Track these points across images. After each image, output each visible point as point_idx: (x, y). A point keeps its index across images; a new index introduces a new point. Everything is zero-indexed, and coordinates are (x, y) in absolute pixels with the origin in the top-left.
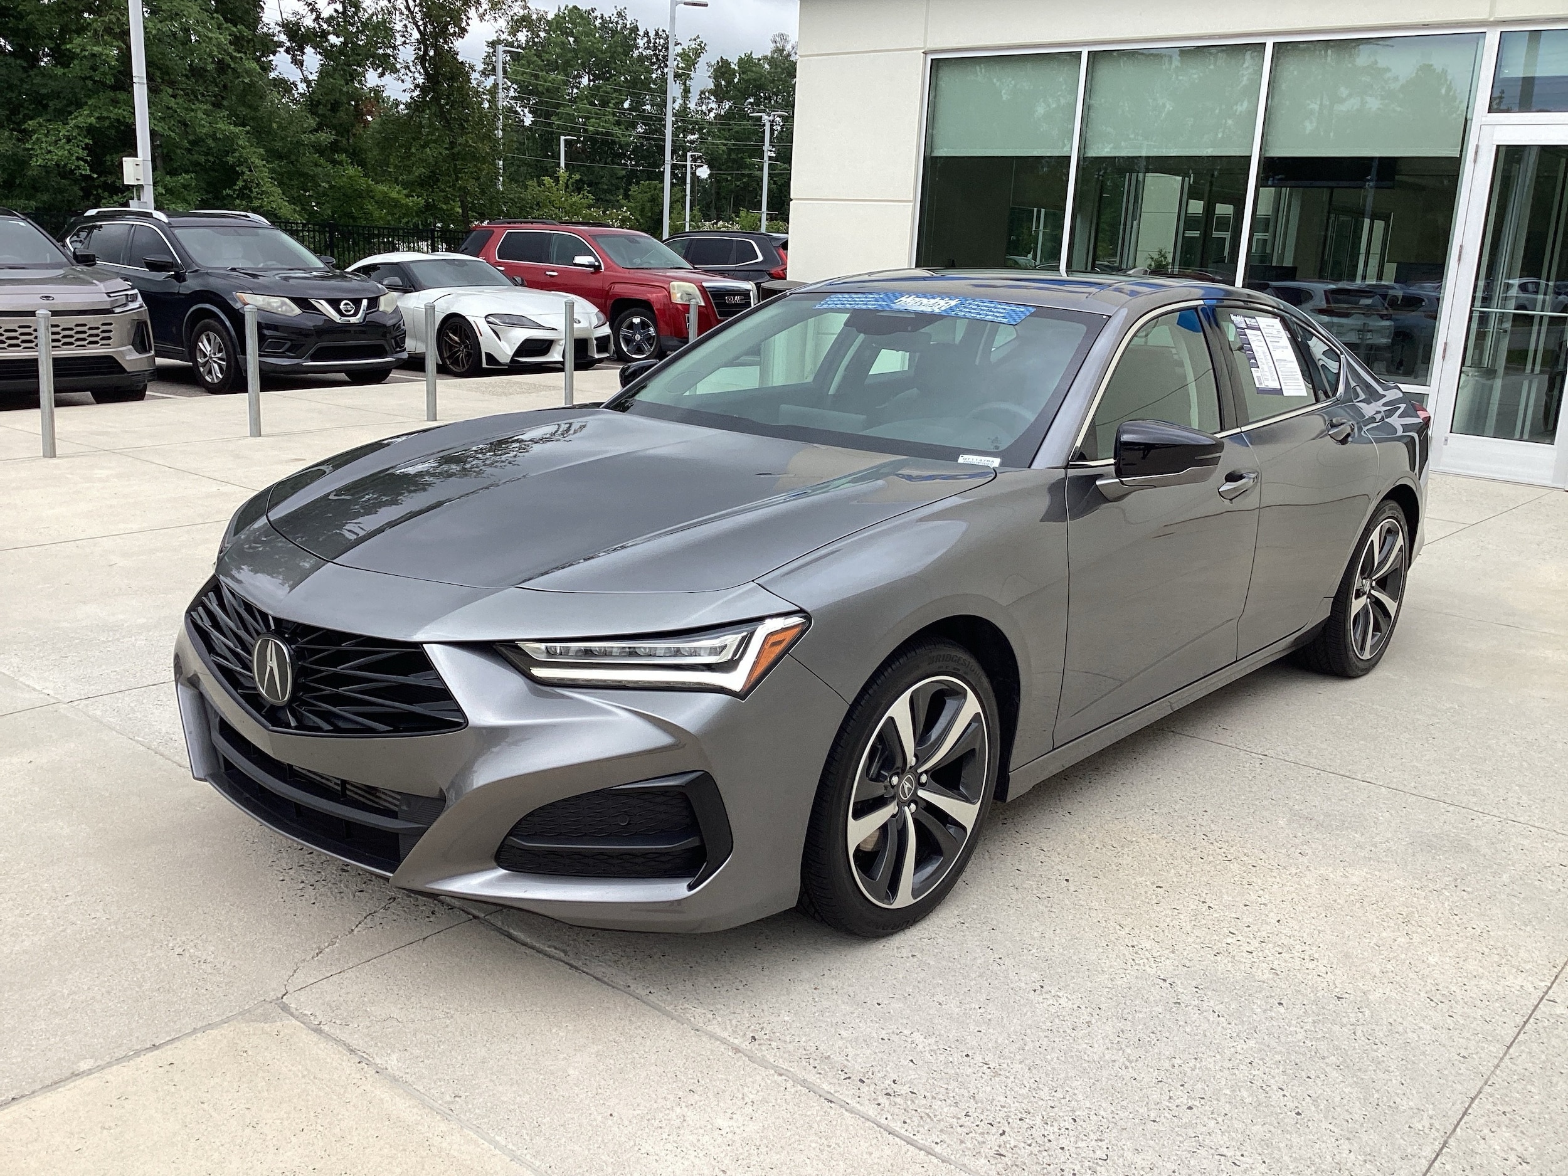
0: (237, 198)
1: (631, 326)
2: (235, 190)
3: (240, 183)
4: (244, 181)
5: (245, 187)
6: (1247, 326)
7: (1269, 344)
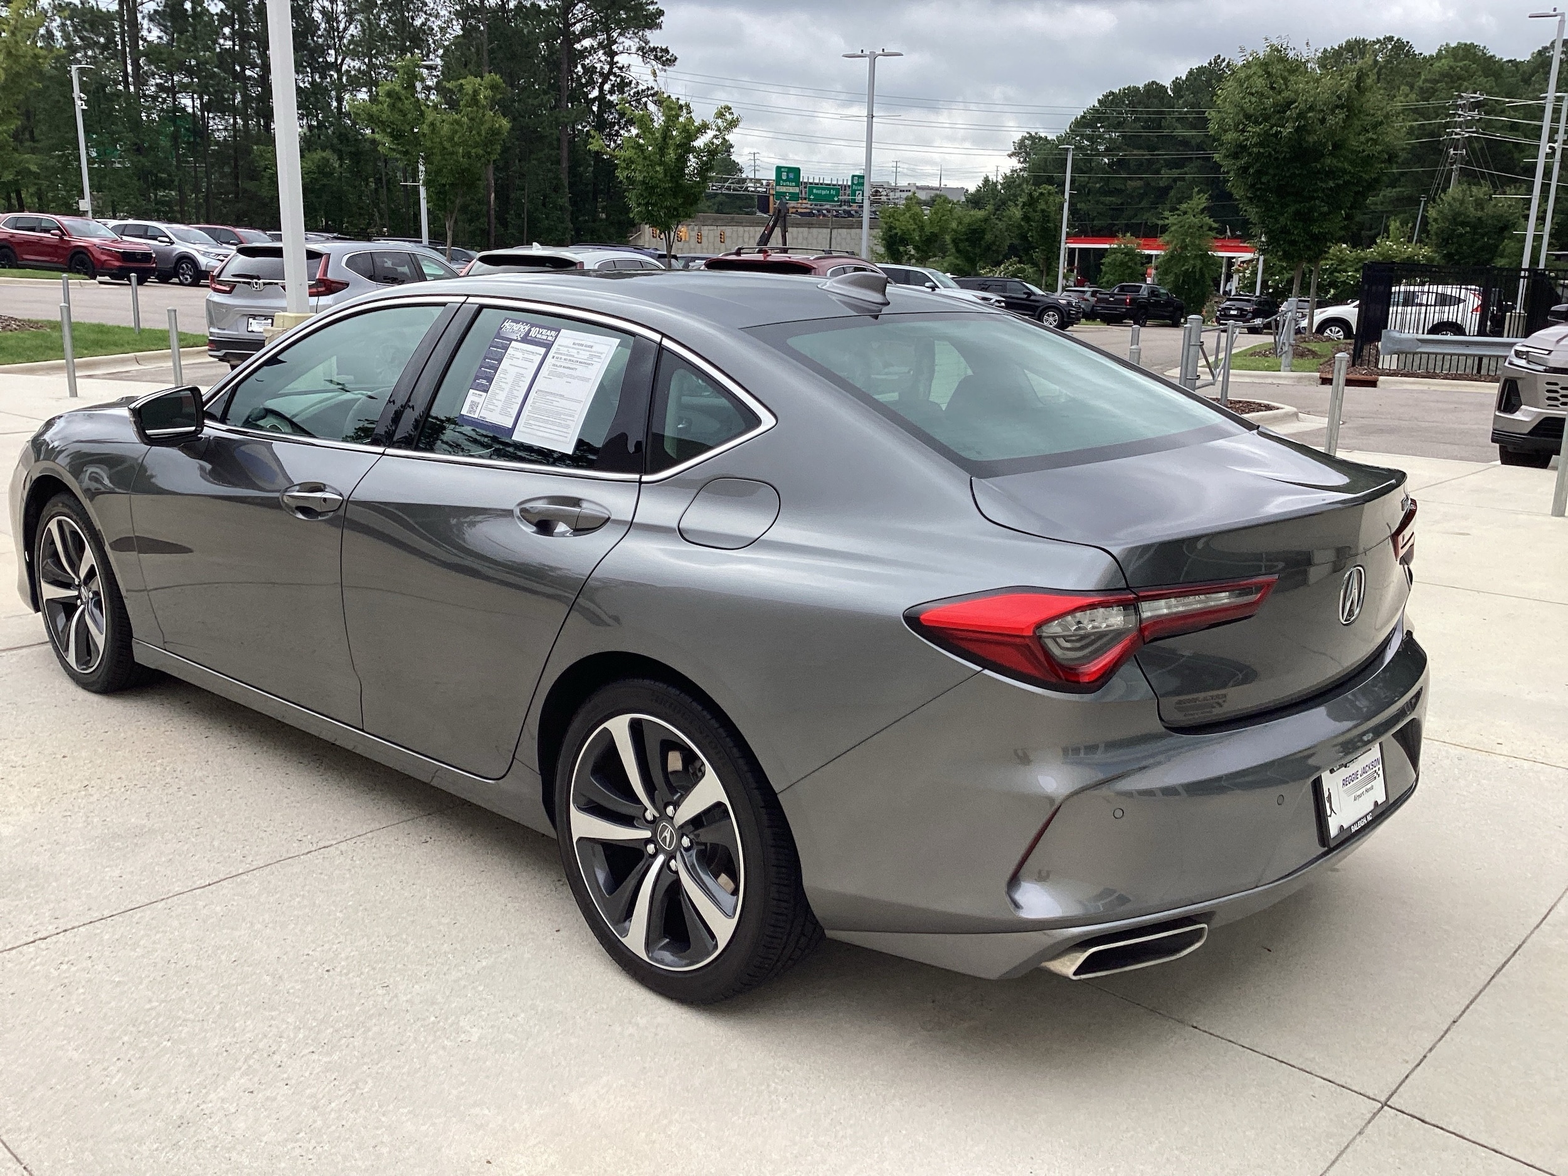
6: (526, 339)
7: (547, 368)
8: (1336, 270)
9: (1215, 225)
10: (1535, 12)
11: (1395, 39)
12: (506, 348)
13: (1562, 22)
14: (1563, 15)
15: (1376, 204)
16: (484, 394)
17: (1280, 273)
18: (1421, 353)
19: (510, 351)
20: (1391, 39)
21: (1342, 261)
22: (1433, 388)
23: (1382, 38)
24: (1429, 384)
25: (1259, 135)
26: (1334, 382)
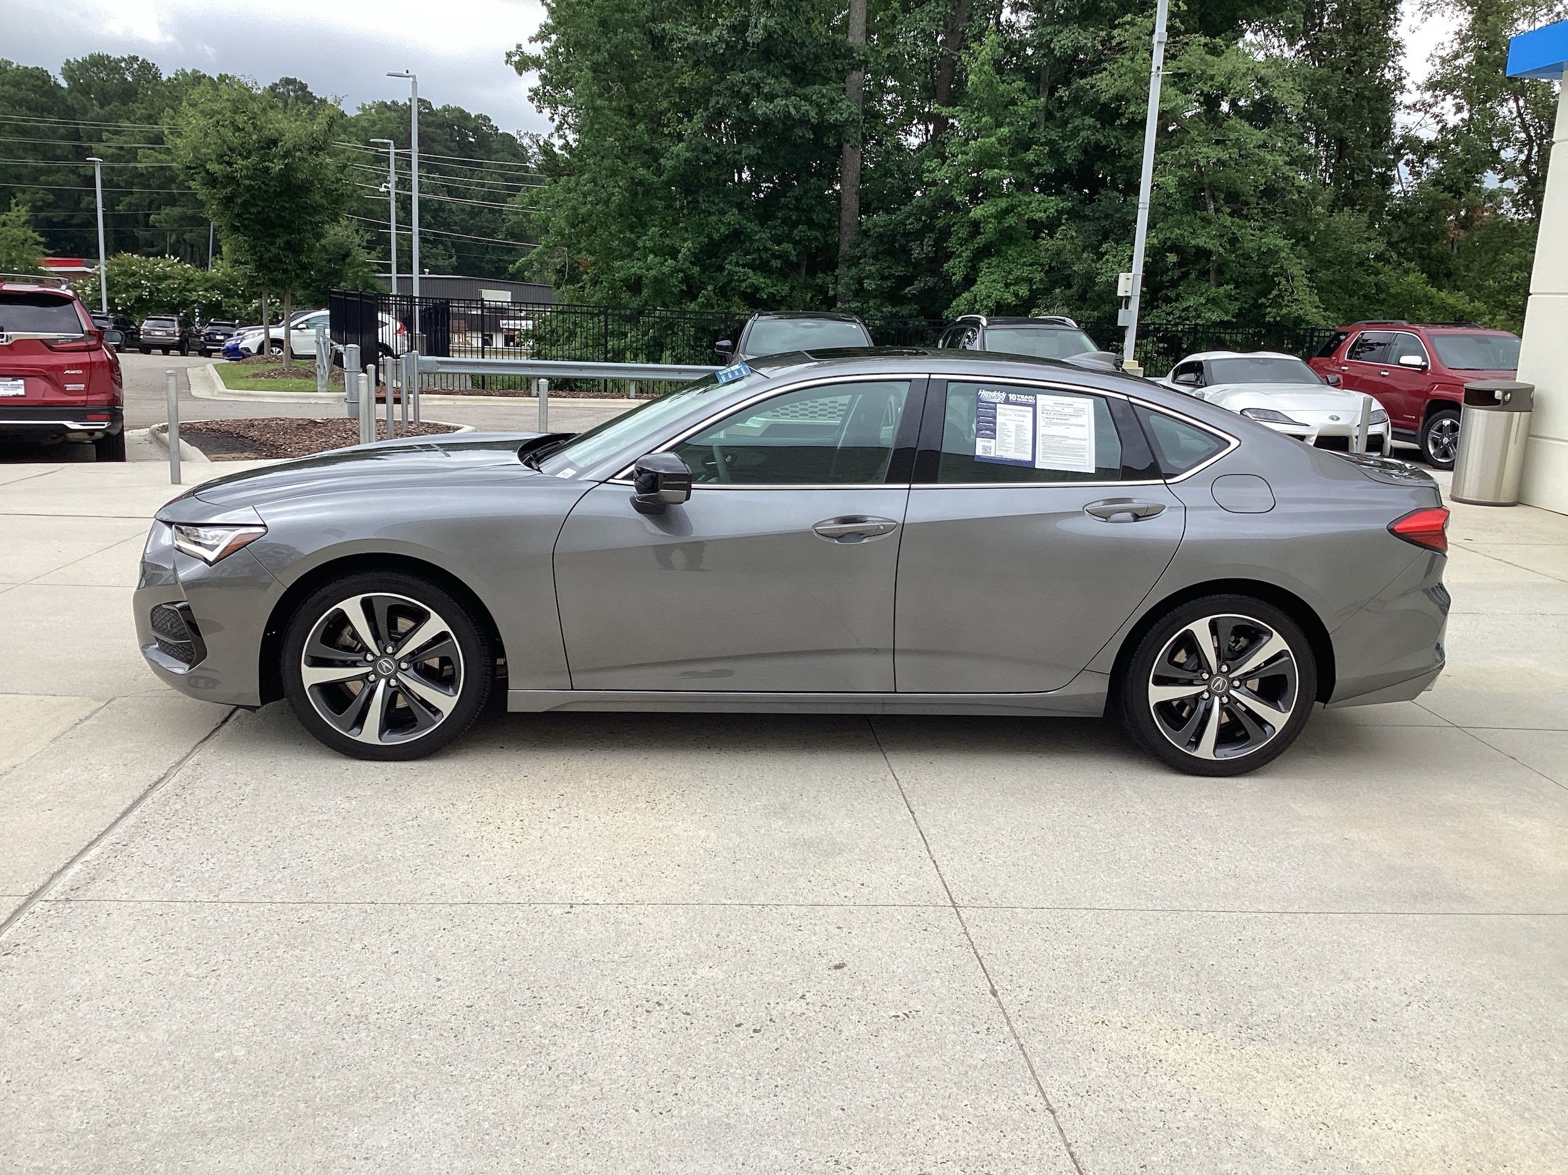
0: (1270, 306)
1: (1441, 429)
2: (1269, 299)
3: (1275, 292)
4: (1279, 290)
5: (1280, 296)
6: (1007, 401)
7: (1041, 420)
8: (184, 289)
9: (42, 240)
10: (392, 72)
11: (140, 59)
12: (995, 409)
13: (415, 83)
14: (414, 77)
15: (161, 222)
16: (993, 441)
17: (126, 290)
18: (441, 373)
19: (998, 410)
20: (136, 59)
21: (189, 281)
22: (458, 403)
23: (126, 57)
24: (453, 400)
25: (248, 169)
26: (374, 400)
